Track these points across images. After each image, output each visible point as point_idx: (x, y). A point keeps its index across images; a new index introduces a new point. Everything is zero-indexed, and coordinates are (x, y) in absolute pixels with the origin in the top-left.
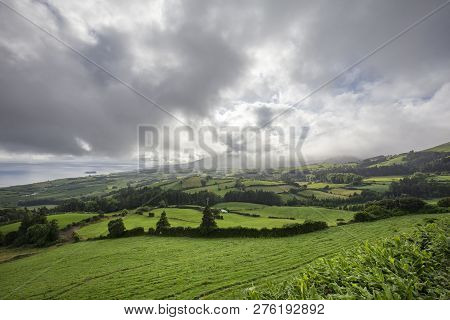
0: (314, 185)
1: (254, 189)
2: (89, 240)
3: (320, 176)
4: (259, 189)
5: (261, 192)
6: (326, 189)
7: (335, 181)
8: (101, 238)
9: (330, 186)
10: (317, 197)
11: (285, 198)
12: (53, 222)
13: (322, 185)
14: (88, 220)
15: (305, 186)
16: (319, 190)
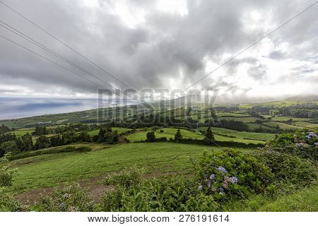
0: (276, 118)
1: (227, 119)
2: (135, 142)
3: (284, 111)
4: (231, 119)
5: (232, 121)
6: (290, 122)
7: (298, 115)
8: (142, 142)
9: (294, 119)
10: (281, 127)
11: (252, 127)
12: (116, 131)
13: (286, 119)
14: (129, 132)
15: (270, 118)
16: (283, 122)
